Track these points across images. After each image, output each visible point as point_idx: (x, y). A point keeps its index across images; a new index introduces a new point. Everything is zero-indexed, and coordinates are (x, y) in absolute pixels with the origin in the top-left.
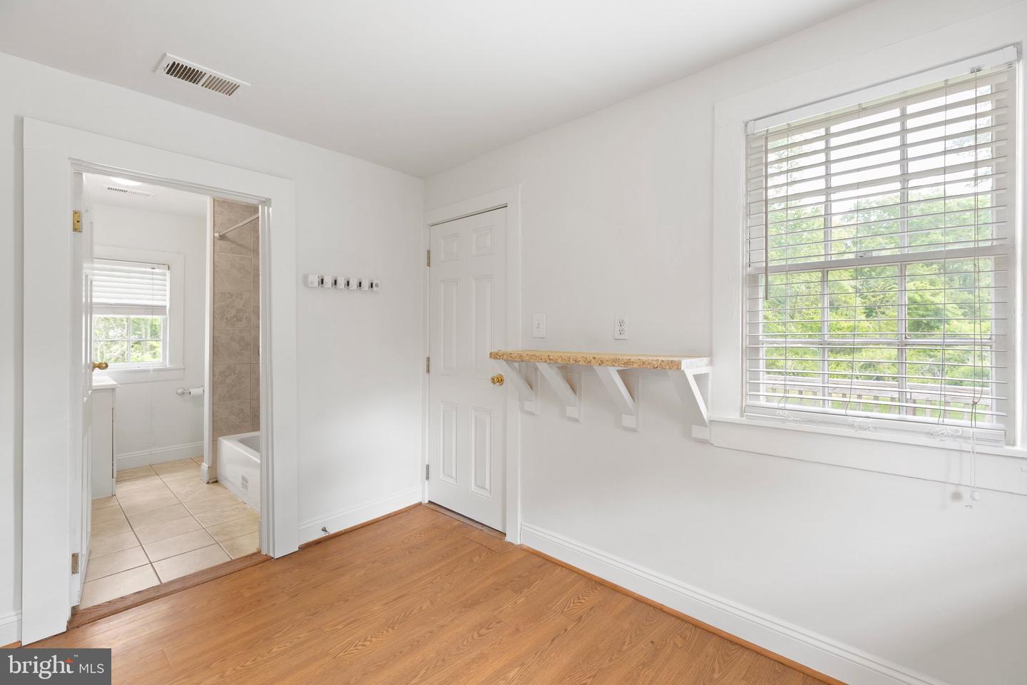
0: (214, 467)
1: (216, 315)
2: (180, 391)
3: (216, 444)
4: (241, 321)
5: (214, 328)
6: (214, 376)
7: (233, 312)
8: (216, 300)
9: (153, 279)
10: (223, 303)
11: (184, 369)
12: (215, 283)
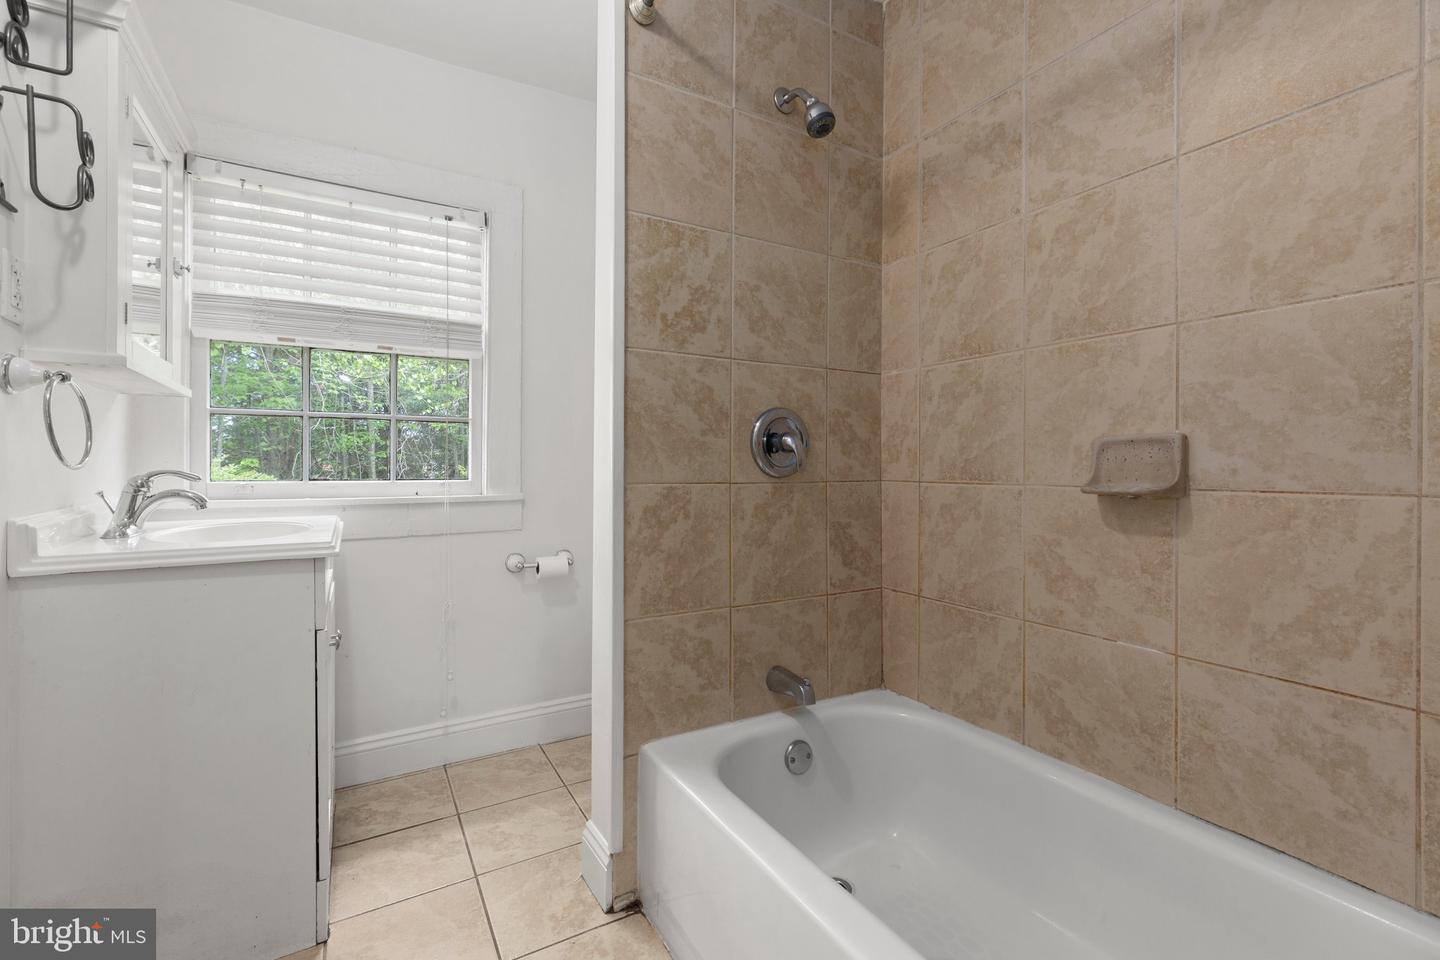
0: (630, 855)
1: (632, 304)
2: (514, 561)
3: (635, 770)
4: (703, 330)
5: (628, 347)
6: (627, 523)
7: (682, 296)
8: (633, 247)
9: (448, 249)
10: (653, 260)
11: (523, 502)
12: (630, 182)
